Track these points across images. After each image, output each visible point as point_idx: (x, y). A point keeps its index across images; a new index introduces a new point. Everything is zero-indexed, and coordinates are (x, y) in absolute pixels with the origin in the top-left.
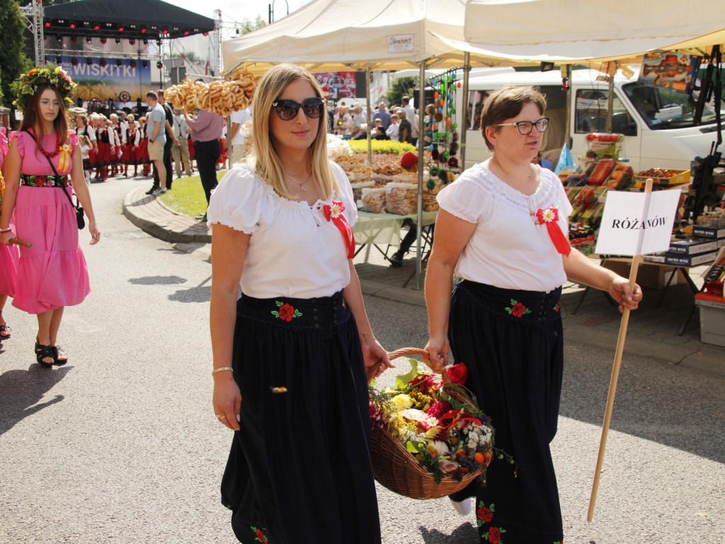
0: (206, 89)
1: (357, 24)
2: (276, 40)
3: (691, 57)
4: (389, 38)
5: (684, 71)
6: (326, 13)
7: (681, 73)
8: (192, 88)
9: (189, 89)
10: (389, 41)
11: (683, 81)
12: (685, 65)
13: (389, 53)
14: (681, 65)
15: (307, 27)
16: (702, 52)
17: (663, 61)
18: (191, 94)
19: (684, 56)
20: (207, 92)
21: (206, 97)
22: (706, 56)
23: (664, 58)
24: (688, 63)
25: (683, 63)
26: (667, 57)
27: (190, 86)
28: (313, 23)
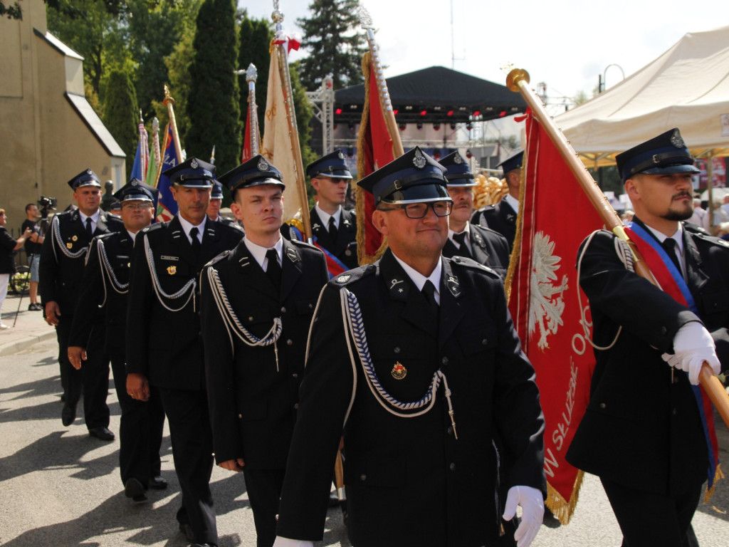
0: (499, 187)
1: (684, 101)
2: (584, 126)
4: (723, 117)
6: (648, 89)
8: (483, 186)
9: (481, 186)
10: (723, 121)
13: (722, 136)
15: (623, 106)
18: (483, 192)
20: (499, 190)
21: (498, 196)
27: (482, 183)
28: (631, 103)
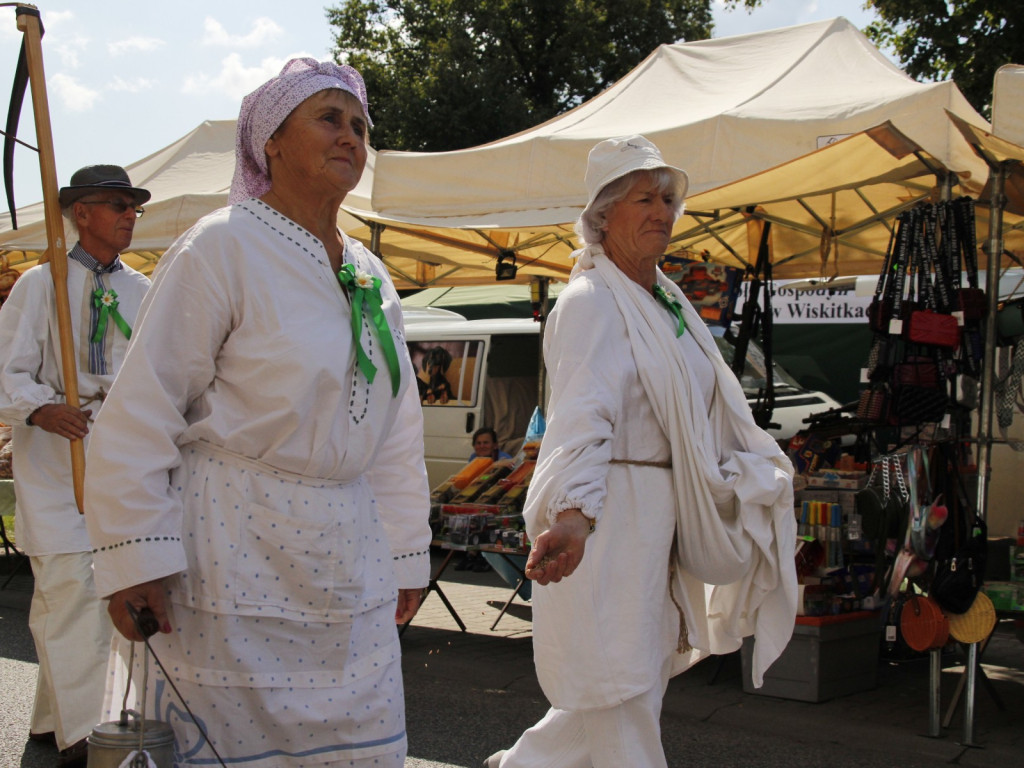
3: (728, 269)
5: (717, 290)
7: (712, 294)
11: (715, 306)
12: (718, 281)
14: (712, 282)
16: (743, 262)
17: (685, 276)
19: (717, 269)
22: (749, 269)
23: (687, 271)
24: (722, 278)
25: (715, 278)
26: (692, 270)
